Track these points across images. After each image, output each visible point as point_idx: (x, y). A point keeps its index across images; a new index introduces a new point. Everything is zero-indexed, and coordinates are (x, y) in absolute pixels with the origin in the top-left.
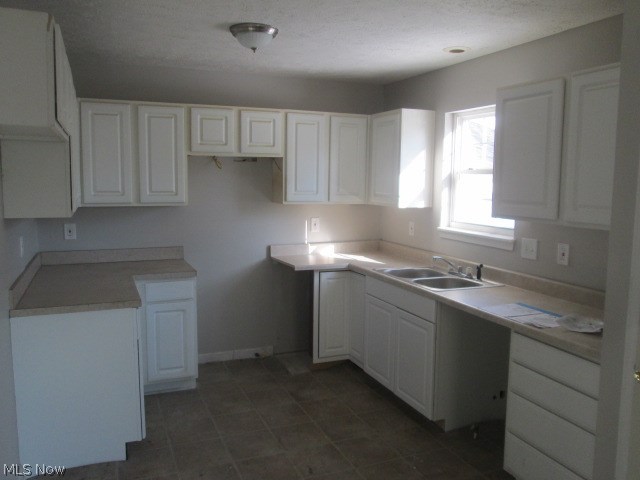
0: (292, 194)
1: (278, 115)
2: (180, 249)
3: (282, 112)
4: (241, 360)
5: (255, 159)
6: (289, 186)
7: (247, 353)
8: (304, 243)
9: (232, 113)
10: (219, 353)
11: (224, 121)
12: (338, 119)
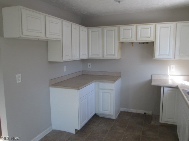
0: (158, 55)
1: (152, 26)
2: (120, 73)
3: (154, 24)
4: (139, 114)
5: (147, 43)
6: (156, 52)
7: (142, 112)
8: (167, 75)
9: (134, 27)
10: (132, 109)
11: (131, 30)
12: (180, 24)
